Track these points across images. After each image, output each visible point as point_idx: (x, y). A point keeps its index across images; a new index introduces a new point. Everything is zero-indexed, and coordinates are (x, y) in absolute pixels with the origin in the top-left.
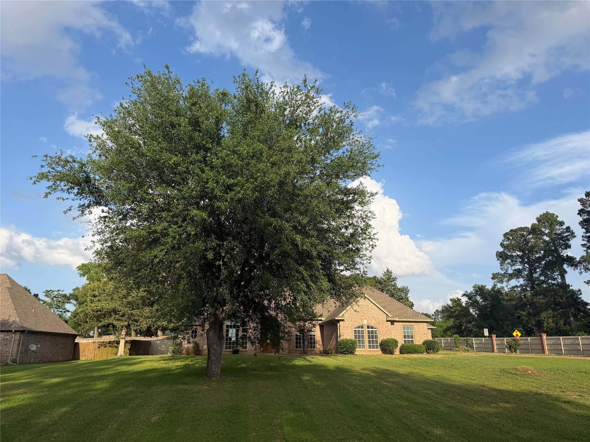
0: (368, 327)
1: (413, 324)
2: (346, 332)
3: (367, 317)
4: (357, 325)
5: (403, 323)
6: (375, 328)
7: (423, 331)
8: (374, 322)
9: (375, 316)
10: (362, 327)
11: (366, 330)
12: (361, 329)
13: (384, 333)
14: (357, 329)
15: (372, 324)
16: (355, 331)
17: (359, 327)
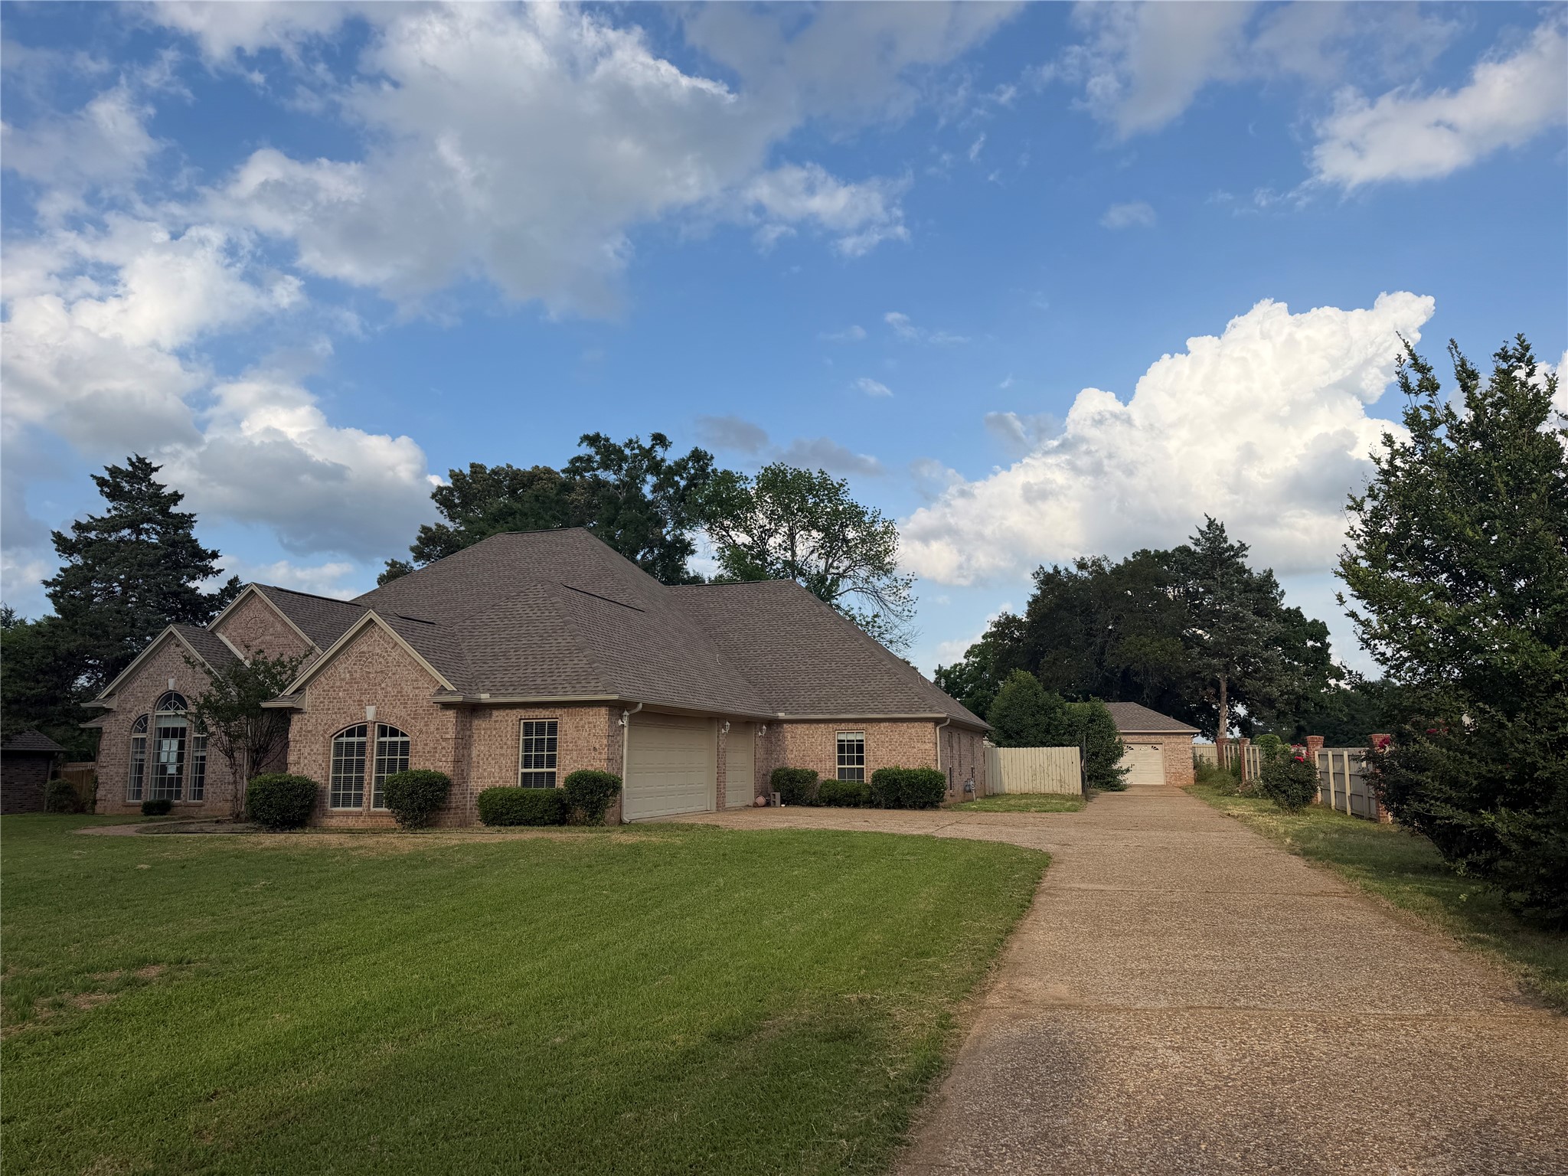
0: (383, 731)
1: (558, 712)
2: (307, 750)
3: (380, 696)
4: (343, 723)
5: (521, 713)
6: (403, 735)
7: (593, 740)
8: (400, 711)
9: (408, 689)
10: (362, 731)
11: (373, 739)
12: (355, 739)
13: (428, 749)
14: (344, 739)
15: (393, 720)
16: (338, 746)
17: (350, 733)
